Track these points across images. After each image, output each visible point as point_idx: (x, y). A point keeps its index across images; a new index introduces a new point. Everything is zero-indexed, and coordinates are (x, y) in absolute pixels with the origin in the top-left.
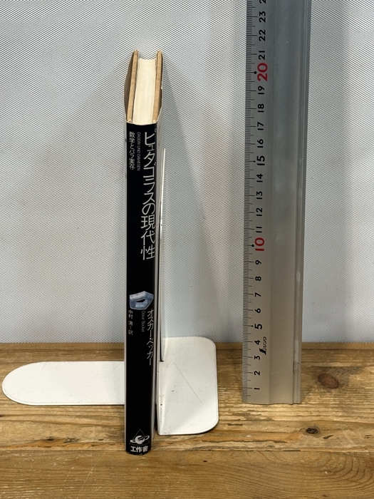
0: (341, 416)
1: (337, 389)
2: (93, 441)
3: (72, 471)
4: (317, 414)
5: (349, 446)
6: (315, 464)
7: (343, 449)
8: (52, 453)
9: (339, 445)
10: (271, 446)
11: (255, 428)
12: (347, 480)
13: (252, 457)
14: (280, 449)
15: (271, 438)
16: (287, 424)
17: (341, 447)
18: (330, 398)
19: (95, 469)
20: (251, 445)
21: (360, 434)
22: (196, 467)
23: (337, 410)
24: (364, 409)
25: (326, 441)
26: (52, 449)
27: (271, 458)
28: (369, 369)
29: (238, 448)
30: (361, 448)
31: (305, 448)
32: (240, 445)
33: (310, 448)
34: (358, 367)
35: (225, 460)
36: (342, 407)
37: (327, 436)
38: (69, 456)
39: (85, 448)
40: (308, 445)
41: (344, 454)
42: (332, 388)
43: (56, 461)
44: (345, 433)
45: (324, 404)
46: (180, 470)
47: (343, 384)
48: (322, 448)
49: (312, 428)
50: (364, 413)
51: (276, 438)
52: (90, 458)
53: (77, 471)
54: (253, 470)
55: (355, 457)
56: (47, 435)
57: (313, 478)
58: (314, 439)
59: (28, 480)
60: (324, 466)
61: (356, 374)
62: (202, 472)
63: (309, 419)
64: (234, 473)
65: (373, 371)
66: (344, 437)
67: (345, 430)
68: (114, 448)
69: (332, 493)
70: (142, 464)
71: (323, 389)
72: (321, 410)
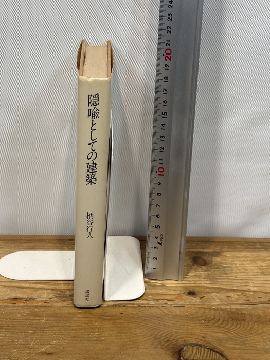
0: (209, 284)
1: (206, 267)
2: (45, 300)
3: (31, 320)
4: (194, 282)
5: (216, 304)
6: (195, 316)
7: (213, 306)
8: (17, 308)
9: (209, 302)
10: (165, 304)
11: (153, 291)
12: (218, 326)
13: (153, 310)
14: (172, 305)
15: (165, 298)
16: (175, 289)
17: (211, 304)
18: (201, 272)
19: (47, 319)
20: (152, 303)
21: (223, 295)
22: (116, 317)
23: (206, 280)
24: (224, 279)
25: (201, 301)
26: (17, 305)
27: (166, 311)
28: (224, 253)
29: (143, 304)
30: (225, 305)
31: (188, 305)
32: (144, 302)
33: (191, 305)
34: (218, 253)
35: (135, 313)
37: (201, 296)
38: (29, 310)
39: (40, 304)
40: (189, 303)
41: (214, 308)
42: (202, 265)
43: (20, 313)
44: (213, 295)
45: (197, 276)
46: (105, 320)
47: (209, 263)
48: (199, 305)
49: (191, 291)
50: (225, 282)
51: (168, 298)
52: (42, 311)
53: (34, 320)
54: (154, 319)
55: (221, 311)
56: (14, 295)
57: (194, 325)
58: (193, 298)
60: (201, 317)
61: (217, 256)
62: (120, 321)
63: (189, 285)
64: (142, 322)
65: (228, 255)
66: (212, 298)
67: (213, 292)
68: (60, 305)
69: (208, 335)
70: (79, 315)
71: (197, 266)
72: (196, 279)
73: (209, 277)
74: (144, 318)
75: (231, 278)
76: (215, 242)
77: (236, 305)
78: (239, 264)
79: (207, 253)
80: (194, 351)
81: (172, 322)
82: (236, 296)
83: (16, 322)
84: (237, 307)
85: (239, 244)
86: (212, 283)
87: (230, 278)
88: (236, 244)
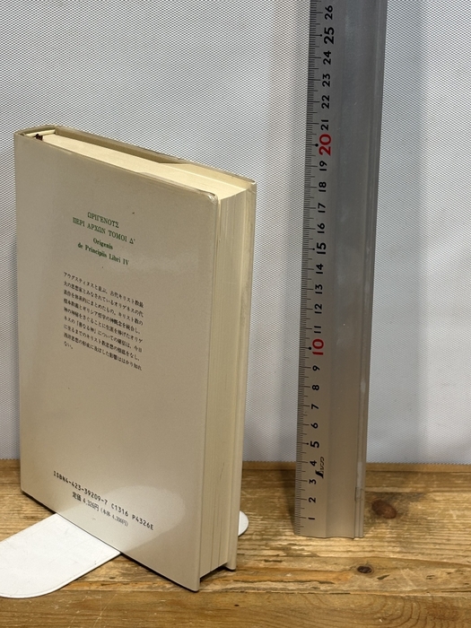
0: (399, 552)
1: (395, 520)
2: (102, 579)
3: (77, 615)
4: (371, 549)
5: (408, 589)
6: (368, 610)
9: (396, 587)
10: (315, 588)
11: (296, 565)
13: (293, 601)
14: (327, 591)
15: (315, 578)
16: (335, 561)
17: (399, 590)
18: (385, 530)
19: (105, 614)
20: (292, 586)
21: (421, 574)
22: (226, 612)
23: (393, 545)
24: (426, 543)
25: (381, 583)
27: (316, 602)
28: (432, 495)
29: (276, 589)
30: (423, 591)
31: (356, 590)
32: (279, 585)
33: (362, 591)
34: (419, 494)
35: (260, 604)
36: (400, 542)
37: (382, 575)
38: (74, 597)
39: (93, 588)
40: (359, 586)
41: (402, 598)
42: (388, 518)
43: (58, 602)
44: (404, 573)
45: (376, 537)
46: (207, 616)
47: (402, 514)
48: (375, 591)
49: (364, 565)
50: (426, 549)
51: (322, 577)
52: (98, 600)
53: (83, 615)
54: (294, 616)
55: (415, 601)
58: (367, 579)
60: (378, 612)
61: (417, 501)
62: (233, 619)
63: (361, 555)
64: (271, 620)
65: (437, 498)
66: (402, 578)
67: (403, 568)
68: (128, 589)
70: (161, 608)
71: (378, 518)
72: (375, 544)
73: (399, 540)
74: (275, 614)
75: (439, 542)
76: (416, 473)
77: (444, 591)
78: (458, 516)
79: (400, 494)
81: (325, 622)
82: (445, 575)
83: (53, 619)
84: (445, 595)
85: (461, 476)
86: (404, 550)
87: (437, 541)
88: (455, 476)
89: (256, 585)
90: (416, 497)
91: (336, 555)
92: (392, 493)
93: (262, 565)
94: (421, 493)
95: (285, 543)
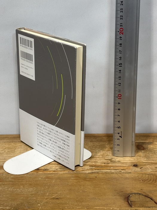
0: (146, 160)
1: (144, 150)
2: (54, 170)
3: (46, 181)
4: (137, 159)
5: (150, 171)
6: (137, 178)
7: (147, 172)
9: (145, 171)
10: (120, 171)
11: (114, 165)
12: (150, 183)
13: (114, 175)
14: (124, 172)
15: (120, 168)
16: (126, 163)
17: (147, 171)
18: (141, 153)
19: (55, 180)
20: (113, 171)
21: (153, 167)
22: (93, 179)
24: (154, 157)
25: (141, 169)
26: (39, 173)
27: (121, 176)
28: (155, 143)
29: (108, 172)
30: (154, 172)
31: (133, 172)
32: (109, 171)
33: (135, 172)
34: (151, 142)
35: (103, 177)
37: (141, 167)
38: (45, 175)
39: (51, 172)
41: (148, 174)
42: (142, 150)
43: (40, 177)
45: (139, 156)
46: (87, 180)
47: (146, 149)
48: (139, 172)
49: (135, 164)
50: (154, 159)
51: (122, 168)
52: (53, 176)
53: (48, 181)
54: (114, 180)
55: (152, 175)
57: (136, 183)
58: (136, 168)
59: (30, 185)
60: (140, 178)
61: (151, 145)
62: (95, 181)
63: (134, 161)
64: (107, 181)
66: (147, 168)
67: (147, 165)
68: (62, 173)
69: (144, 188)
70: (72, 178)
71: (139, 150)
72: (138, 158)
73: (145, 157)
74: (108, 179)
76: (150, 136)
79: (145, 142)
80: (136, 197)
81: (124, 182)
83: (39, 182)
86: (147, 160)
89: (102, 171)
90: (150, 143)
91: (126, 161)
92: (142, 142)
93: (103, 165)
94: (152, 142)
95: (110, 158)
